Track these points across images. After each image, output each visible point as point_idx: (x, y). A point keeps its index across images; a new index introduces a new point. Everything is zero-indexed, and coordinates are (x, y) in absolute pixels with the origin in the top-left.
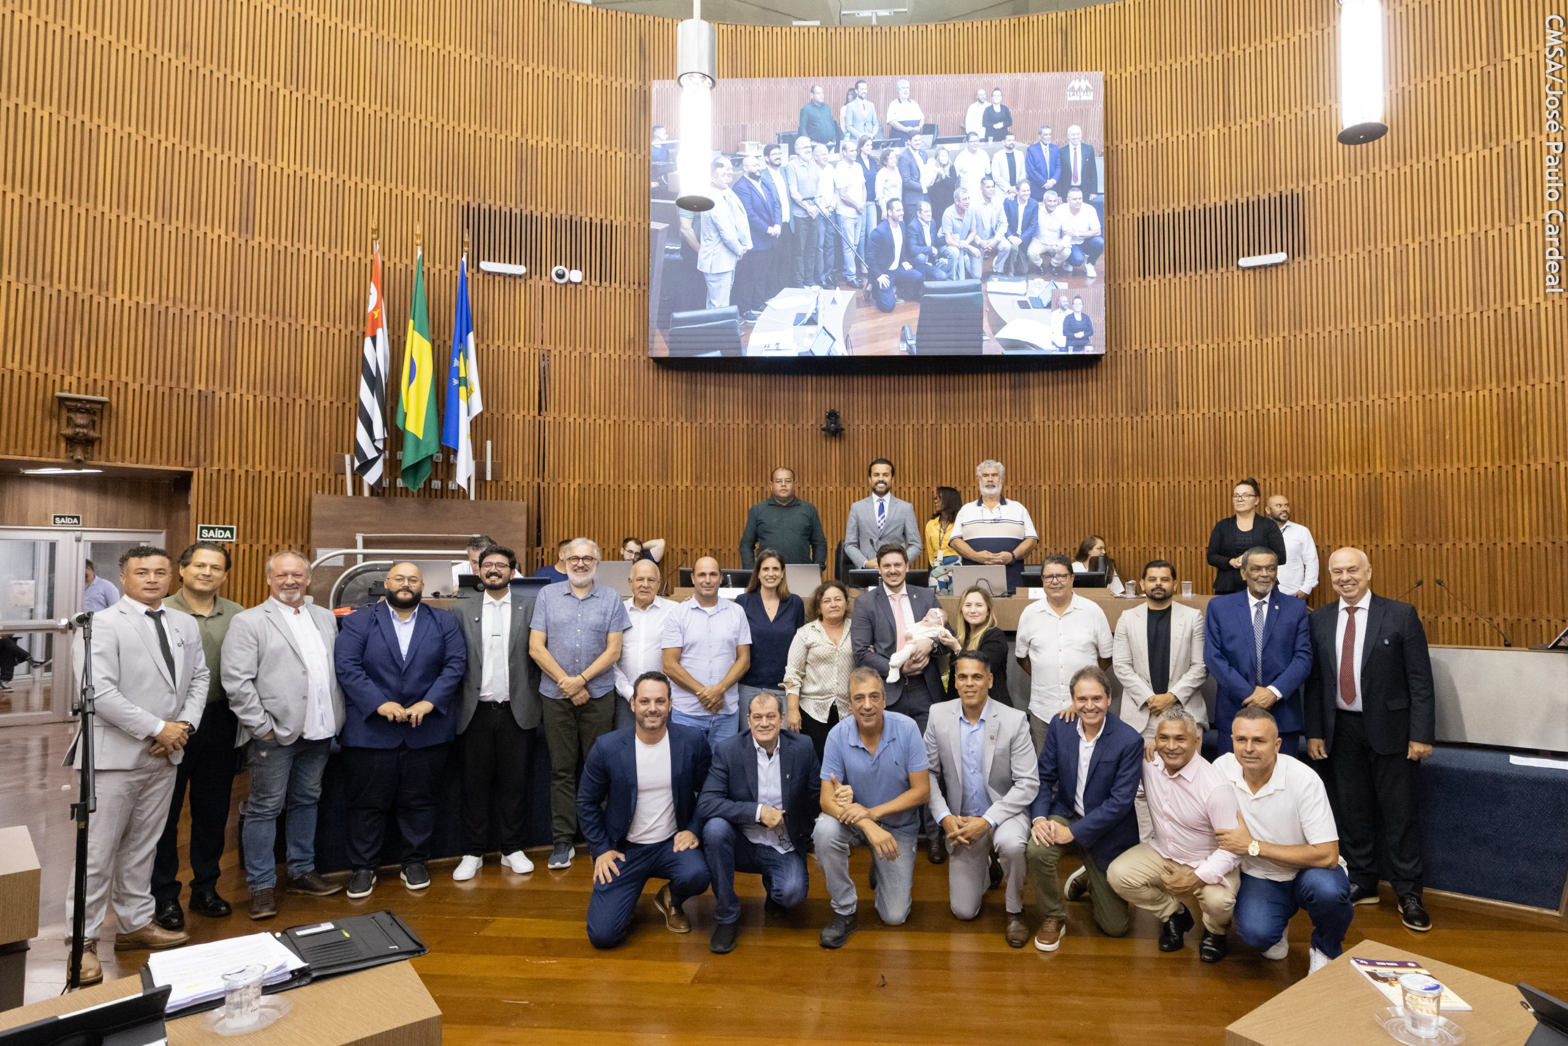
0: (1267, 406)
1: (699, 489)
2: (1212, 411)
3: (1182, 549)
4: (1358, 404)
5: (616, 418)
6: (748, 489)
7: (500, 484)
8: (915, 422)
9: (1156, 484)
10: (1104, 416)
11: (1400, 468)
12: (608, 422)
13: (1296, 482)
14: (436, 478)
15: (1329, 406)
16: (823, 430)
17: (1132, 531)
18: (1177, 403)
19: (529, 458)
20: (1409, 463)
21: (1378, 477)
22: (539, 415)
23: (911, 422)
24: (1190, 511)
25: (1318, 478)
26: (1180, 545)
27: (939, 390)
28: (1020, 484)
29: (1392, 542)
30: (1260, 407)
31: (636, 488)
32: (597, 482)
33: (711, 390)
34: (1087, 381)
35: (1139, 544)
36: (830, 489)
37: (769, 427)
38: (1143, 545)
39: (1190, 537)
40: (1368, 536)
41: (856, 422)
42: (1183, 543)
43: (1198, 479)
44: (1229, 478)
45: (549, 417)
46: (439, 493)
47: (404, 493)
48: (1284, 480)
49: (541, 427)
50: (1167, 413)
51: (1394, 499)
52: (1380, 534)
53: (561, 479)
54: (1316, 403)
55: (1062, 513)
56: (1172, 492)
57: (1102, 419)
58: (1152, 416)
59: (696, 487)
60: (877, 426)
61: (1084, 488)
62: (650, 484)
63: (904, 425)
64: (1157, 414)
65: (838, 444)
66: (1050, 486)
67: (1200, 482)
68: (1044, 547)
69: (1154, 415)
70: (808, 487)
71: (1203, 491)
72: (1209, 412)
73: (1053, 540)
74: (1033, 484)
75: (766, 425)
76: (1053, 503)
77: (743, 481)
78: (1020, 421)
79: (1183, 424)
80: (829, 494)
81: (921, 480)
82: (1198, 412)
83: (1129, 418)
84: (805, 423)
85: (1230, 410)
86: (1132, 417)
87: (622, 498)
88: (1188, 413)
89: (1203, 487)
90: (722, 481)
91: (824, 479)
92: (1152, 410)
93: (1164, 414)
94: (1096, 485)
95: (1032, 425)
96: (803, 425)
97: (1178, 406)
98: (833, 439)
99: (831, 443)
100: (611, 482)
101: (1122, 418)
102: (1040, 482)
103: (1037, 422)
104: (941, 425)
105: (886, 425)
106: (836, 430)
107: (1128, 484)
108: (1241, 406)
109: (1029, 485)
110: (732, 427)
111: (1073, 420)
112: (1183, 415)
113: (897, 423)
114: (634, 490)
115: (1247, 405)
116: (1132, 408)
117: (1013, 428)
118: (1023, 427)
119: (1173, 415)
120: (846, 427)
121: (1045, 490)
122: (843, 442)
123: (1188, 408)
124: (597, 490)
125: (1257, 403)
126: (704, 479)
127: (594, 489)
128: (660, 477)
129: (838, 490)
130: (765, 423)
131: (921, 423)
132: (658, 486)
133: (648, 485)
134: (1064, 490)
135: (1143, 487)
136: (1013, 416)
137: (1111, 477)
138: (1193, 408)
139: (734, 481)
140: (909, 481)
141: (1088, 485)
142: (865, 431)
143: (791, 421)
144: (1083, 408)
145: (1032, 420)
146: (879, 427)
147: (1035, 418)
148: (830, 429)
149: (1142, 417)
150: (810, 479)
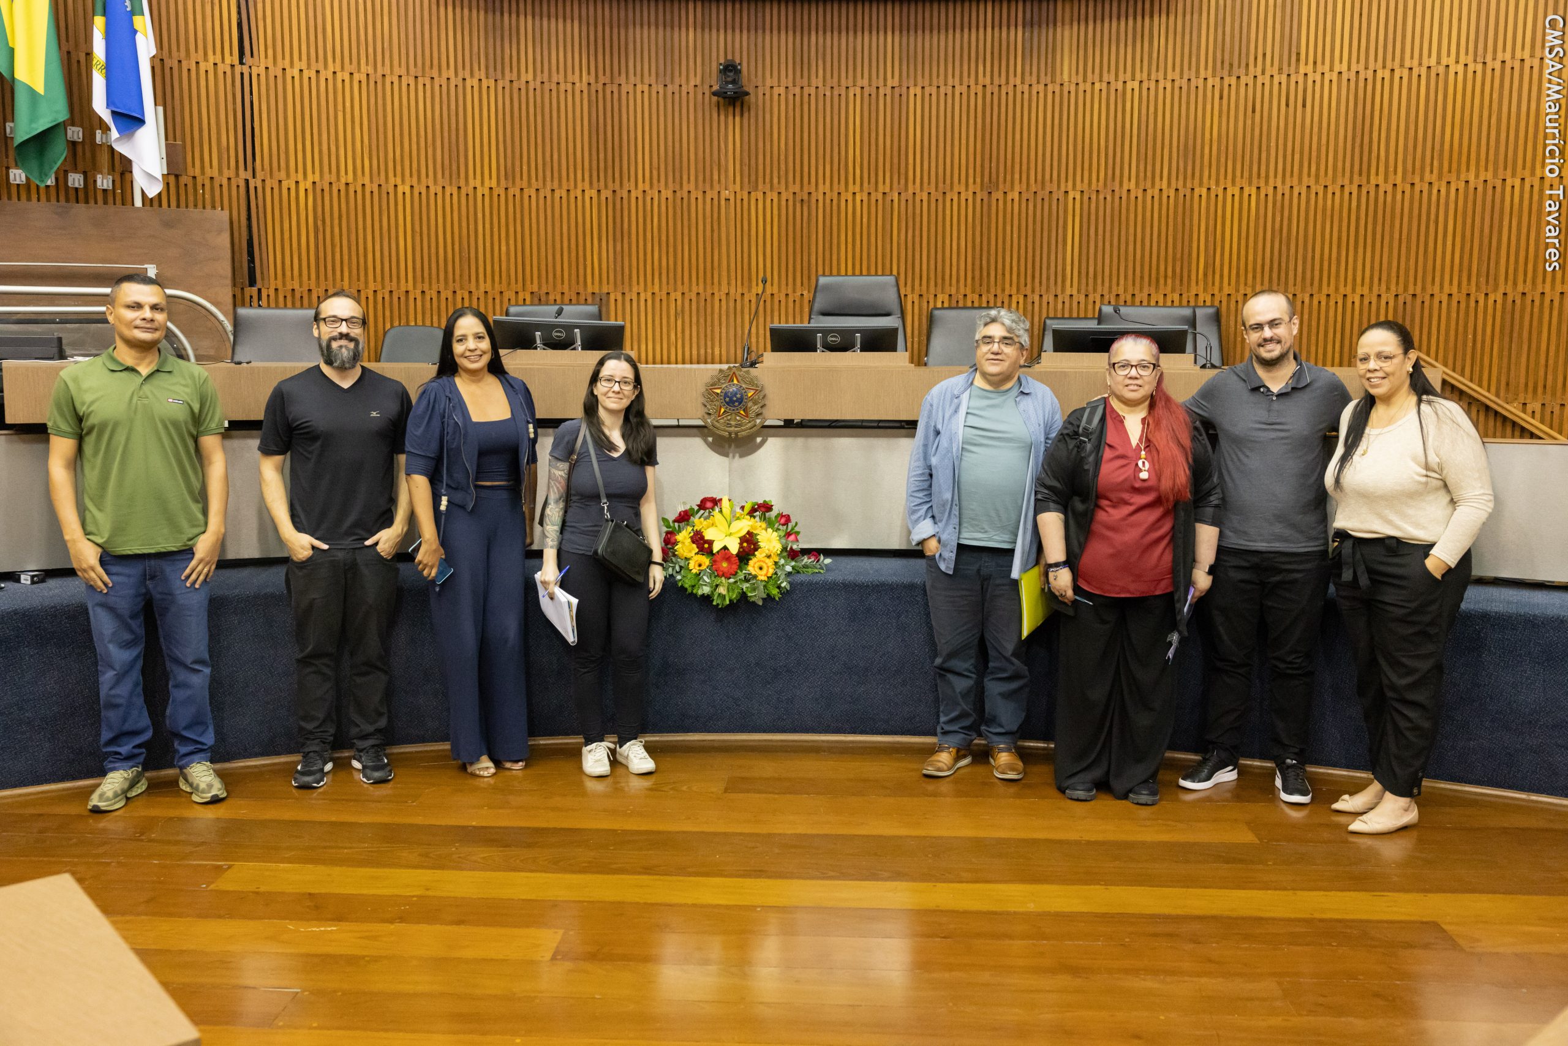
0: (1444, 61)
1: (511, 192)
2: (1354, 68)
5: (371, 71)
6: (591, 193)
7: (183, 180)
8: (865, 82)
9: (1254, 191)
10: (1177, 77)
12: (356, 77)
13: (1480, 189)
14: (75, 170)
16: (714, 94)
17: (1210, 265)
18: (1298, 54)
19: (230, 139)
22: (241, 63)
23: (859, 83)
25: (1517, 183)
27: (905, 28)
28: (1033, 188)
30: (1433, 62)
31: (408, 190)
32: (343, 181)
33: (527, 24)
34: (1152, 16)
35: (1221, 289)
36: (725, 194)
37: (624, 89)
38: (1226, 291)
41: (768, 83)
43: (1322, 182)
44: (1373, 182)
45: (258, 65)
46: (81, 195)
47: (24, 196)
48: (1462, 185)
49: (245, 84)
50: (1280, 70)
53: (282, 175)
54: (1526, 55)
55: (1100, 237)
56: (1279, 204)
57: (1173, 80)
58: (1255, 77)
59: (506, 189)
60: (802, 88)
61: (1136, 198)
62: (431, 184)
63: (847, 88)
64: (1263, 73)
65: (738, 119)
66: (1082, 192)
67: (1326, 187)
68: (1068, 292)
69: (1259, 73)
70: (689, 192)
71: (1329, 202)
72: (1349, 69)
73: (1084, 281)
74: (1055, 189)
75: (620, 85)
76: (1085, 220)
77: (583, 180)
78: (1038, 82)
79: (1305, 91)
80: (723, 202)
81: (873, 180)
82: (1331, 70)
83: (1218, 79)
84: (683, 83)
85: (1384, 67)
86: (1222, 78)
87: (385, 207)
88: (1315, 72)
89: (1330, 196)
90: (548, 179)
91: (716, 177)
92: (1255, 66)
93: (1275, 73)
94: (1157, 192)
95: (1057, 89)
96: (680, 86)
97: (1298, 60)
98: (731, 109)
99: (726, 117)
100: (367, 181)
101: (1205, 79)
102: (1066, 186)
103: (1066, 84)
104: (908, 88)
105: (817, 88)
106: (736, 95)
107: (1209, 189)
108: (1402, 59)
109: (1048, 190)
110: (562, 87)
111: (1125, 82)
112: (1306, 74)
113: (835, 85)
114: (404, 193)
115: (1412, 58)
116: (1223, 62)
117: (1026, 96)
118: (1041, 95)
119: (1289, 75)
120: (751, 90)
121: (1074, 199)
122: (746, 115)
123: (1315, 63)
124: (343, 193)
125: (1430, 56)
126: (518, 175)
127: (339, 190)
128: (447, 173)
129: (739, 197)
130: (617, 81)
131: (874, 85)
132: (444, 187)
133: (428, 187)
134: (1105, 198)
135: (1233, 195)
136: (1027, 74)
137: (1181, 177)
138: (1323, 63)
139: (568, 179)
140: (854, 183)
141: (1145, 190)
142: (783, 97)
143: (661, 79)
144: (1142, 61)
145: (1058, 81)
146: (806, 91)
147: (1062, 78)
148: (726, 93)
149: (1238, 77)
150: (692, 178)
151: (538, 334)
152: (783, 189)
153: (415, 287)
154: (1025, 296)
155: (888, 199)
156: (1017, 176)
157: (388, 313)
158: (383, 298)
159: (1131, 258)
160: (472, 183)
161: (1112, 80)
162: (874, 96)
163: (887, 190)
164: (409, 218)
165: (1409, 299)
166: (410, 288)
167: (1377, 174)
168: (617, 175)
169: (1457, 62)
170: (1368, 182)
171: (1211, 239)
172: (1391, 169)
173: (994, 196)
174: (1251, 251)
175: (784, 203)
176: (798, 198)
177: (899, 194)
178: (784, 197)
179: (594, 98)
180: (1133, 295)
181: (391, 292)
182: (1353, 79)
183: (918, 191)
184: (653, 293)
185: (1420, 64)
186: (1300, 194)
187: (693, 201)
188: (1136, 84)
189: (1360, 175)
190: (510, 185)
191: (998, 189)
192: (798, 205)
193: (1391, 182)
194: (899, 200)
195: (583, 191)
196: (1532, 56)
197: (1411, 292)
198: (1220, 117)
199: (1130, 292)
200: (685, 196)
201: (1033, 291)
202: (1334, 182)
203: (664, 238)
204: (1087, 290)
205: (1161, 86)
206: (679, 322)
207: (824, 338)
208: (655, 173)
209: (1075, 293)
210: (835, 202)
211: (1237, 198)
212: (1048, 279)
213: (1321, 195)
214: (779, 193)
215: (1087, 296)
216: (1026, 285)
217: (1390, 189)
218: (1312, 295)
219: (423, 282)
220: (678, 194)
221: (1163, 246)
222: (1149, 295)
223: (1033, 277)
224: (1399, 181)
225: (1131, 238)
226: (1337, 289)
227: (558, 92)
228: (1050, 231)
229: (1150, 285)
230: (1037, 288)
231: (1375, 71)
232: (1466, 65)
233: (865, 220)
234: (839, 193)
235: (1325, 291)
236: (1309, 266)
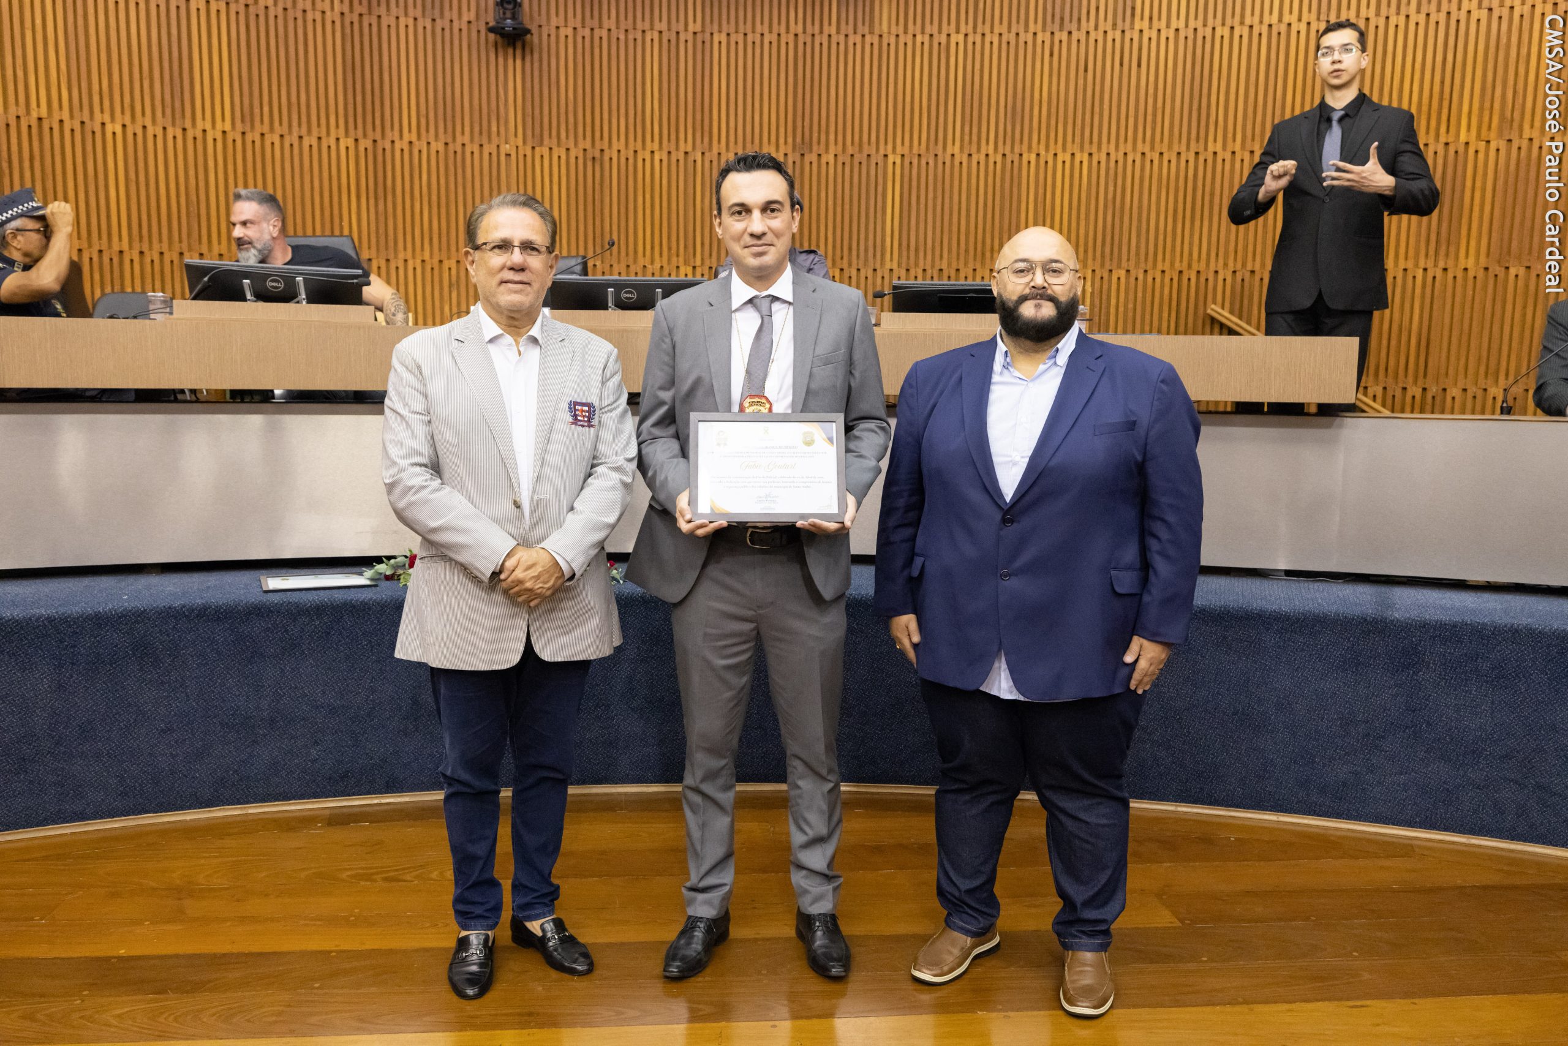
0: (1286, 18)
1: (249, 137)
2: (1192, 24)
3: (1122, 273)
4: (1442, 17)
6: (347, 142)
8: (664, 26)
9: (1086, 157)
10: (1004, 30)
11: (1500, 134)
15: (1393, 21)
16: (491, 30)
18: (1133, 9)
20: (1516, 125)
21: (1461, 150)
23: (657, 26)
24: (1140, 207)
26: (1119, 267)
28: (850, 151)
29: (1471, 263)
30: (1275, 19)
31: (119, 130)
32: (34, 115)
36: (506, 148)
37: (384, 23)
39: (1138, 254)
40: (1432, 252)
41: (554, 22)
42: (1124, 264)
43: (1158, 149)
44: (1211, 149)
50: (1114, 25)
51: (1484, 190)
52: (1452, 249)
55: (922, 206)
56: (1112, 172)
57: (1000, 34)
58: (1088, 32)
59: (243, 133)
60: (592, 29)
61: (961, 163)
62: (148, 123)
63: (644, 31)
64: (1096, 28)
65: (519, 62)
66: (903, 156)
67: (1161, 154)
68: (888, 266)
69: (1091, 29)
70: (463, 145)
71: (1165, 171)
72: (1187, 26)
73: (905, 253)
74: (873, 152)
75: (379, 17)
76: (906, 186)
77: (337, 126)
78: (855, 33)
79: (1140, 49)
80: (503, 158)
81: (673, 137)
82: (1168, 26)
83: (1048, 34)
84: (455, 18)
85: (1223, 24)
86: (1052, 33)
87: (89, 148)
88: (1150, 28)
89: (1165, 163)
90: (295, 123)
91: (494, 129)
92: (1088, 20)
93: (1109, 28)
94: (982, 158)
95: (876, 40)
96: (451, 21)
97: (1133, 15)
98: (510, 51)
99: (506, 60)
100: (65, 115)
101: (1035, 34)
102: (886, 150)
103: (885, 36)
104: (712, 34)
105: (609, 30)
106: (515, 32)
107: (1038, 155)
108: (1243, 16)
109: (865, 153)
110: (310, 16)
111: (949, 35)
112: (1141, 31)
113: (630, 27)
114: (114, 133)
115: (1253, 14)
116: (1053, 16)
117: (842, 47)
118: (859, 47)
119: (1123, 31)
120: (535, 30)
121: (894, 163)
122: (528, 58)
123: (1151, 18)
124: (35, 130)
125: (1271, 13)
126: (257, 119)
127: (30, 126)
128: (168, 111)
129: (521, 153)
130: (376, 12)
131: (674, 29)
132: (164, 128)
133: (144, 127)
134: (927, 163)
135: (1064, 162)
136: (843, 23)
137: (1009, 142)
138: (1159, 19)
139: (319, 125)
140: (652, 141)
141: (970, 155)
142: (570, 40)
143: (428, 12)
144: (967, 12)
145: (877, 32)
146: (597, 32)
147: (881, 29)
148: (503, 28)
149: (1070, 33)
150: (467, 129)
151: (246, 281)
152: (571, 145)
153: (131, 247)
154: (842, 270)
155: (691, 159)
156: (832, 137)
157: (97, 277)
158: (91, 259)
159: (955, 229)
160: (200, 125)
161: (935, 31)
162: (673, 42)
163: (689, 149)
164: (121, 164)
165: (1247, 275)
166: (125, 246)
167: (1215, 140)
168: (378, 122)
169: (1300, 20)
170: (1206, 149)
171: (1040, 209)
172: (1230, 135)
173: (807, 158)
174: (1082, 223)
175: (572, 160)
176: (589, 156)
177: (703, 153)
178: (573, 154)
179: (348, 31)
180: (958, 270)
181: (100, 251)
182: (1191, 36)
183: (723, 151)
184: (423, 261)
185: (1261, 22)
186: (1134, 161)
187: (468, 155)
188: (961, 37)
189: (1198, 141)
190: (248, 129)
191: (811, 151)
192: (589, 164)
193: (1230, 149)
194: (703, 161)
195: (338, 139)
196: (1378, 14)
197: (1249, 268)
198: (1050, 75)
199: (954, 266)
200: (459, 149)
201: (850, 265)
202: (1170, 147)
203: (434, 198)
204: (908, 264)
205: (988, 39)
206: (454, 295)
207: (617, 294)
208: (423, 121)
209: (895, 266)
210: (631, 161)
211: (1068, 165)
212: (866, 250)
213: (1156, 162)
214: (568, 149)
215: (908, 270)
216: (842, 258)
217: (1228, 156)
218: (1146, 271)
219: (141, 240)
220: (451, 147)
221: (989, 216)
222: (975, 270)
223: (850, 249)
224: (1237, 148)
225: (956, 208)
226: (1172, 264)
227: (305, 21)
228: (868, 199)
229: (975, 260)
230: (854, 262)
231: (1214, 29)
232: (1309, 24)
233: (665, 182)
234: (636, 152)
235: (1160, 267)
236: (1143, 241)
